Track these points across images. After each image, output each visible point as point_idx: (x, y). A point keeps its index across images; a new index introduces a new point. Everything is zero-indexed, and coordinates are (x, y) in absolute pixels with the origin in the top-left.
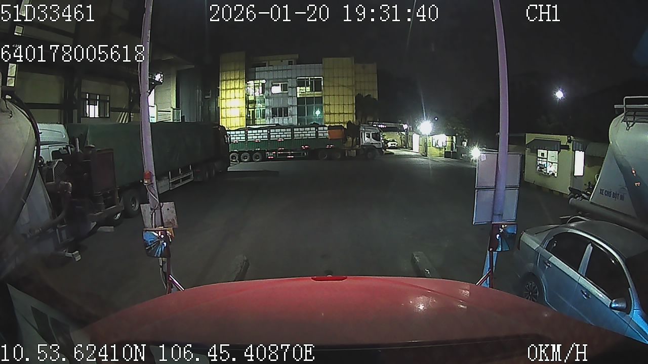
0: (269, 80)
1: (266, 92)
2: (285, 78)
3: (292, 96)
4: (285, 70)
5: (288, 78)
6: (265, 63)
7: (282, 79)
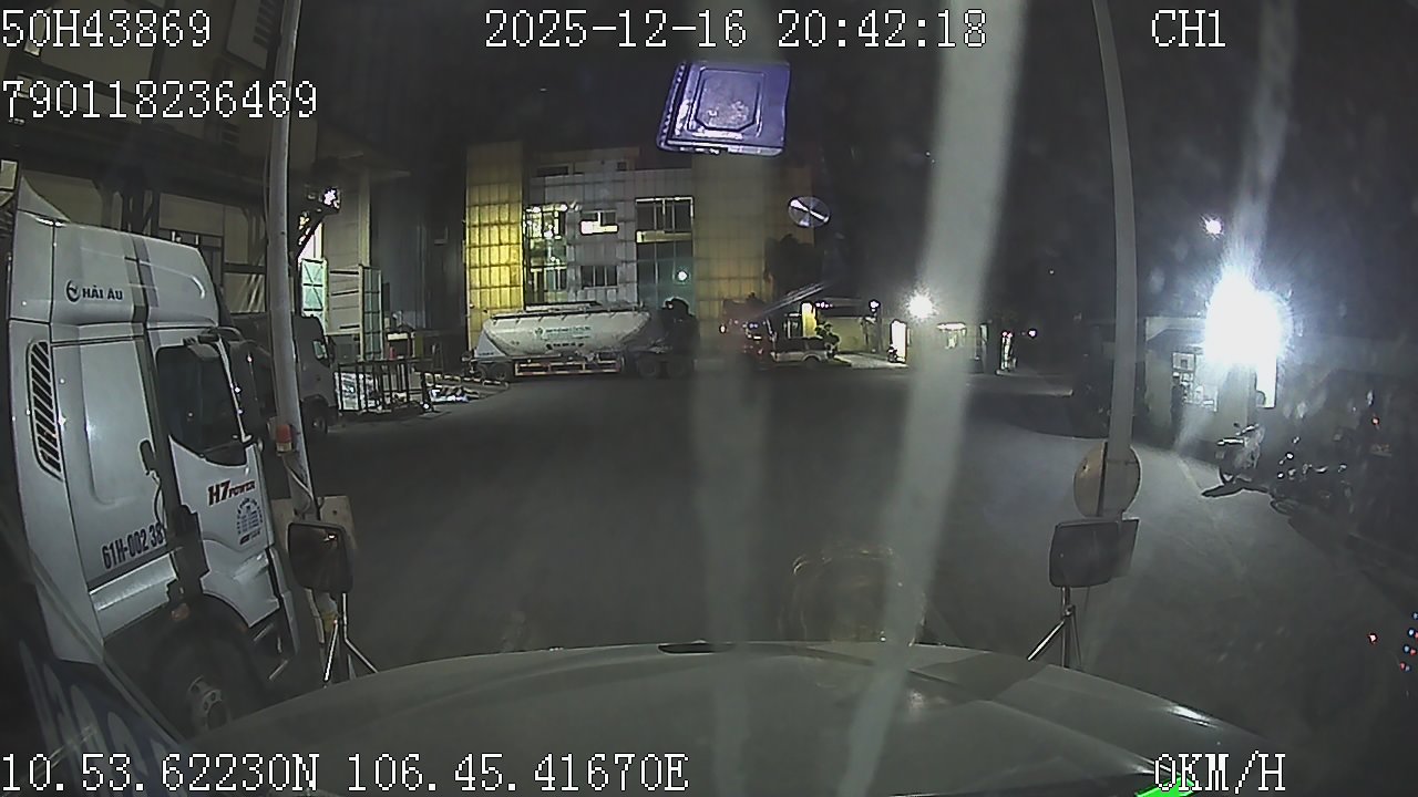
1: (569, 232)
2: (611, 201)
3: (626, 241)
5: (616, 201)
6: (567, 168)
7: (605, 201)
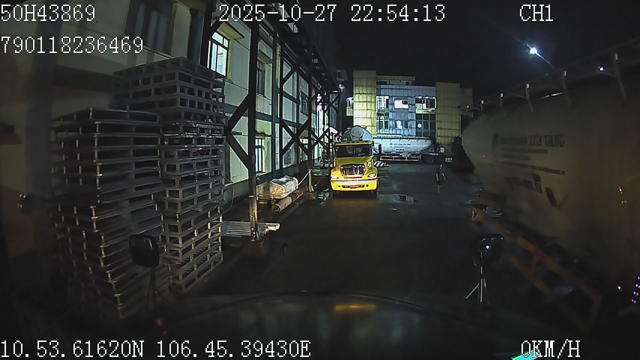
0: (392, 96)
1: (390, 107)
2: (406, 97)
3: (412, 113)
4: (406, 89)
5: (408, 97)
6: (386, 82)
7: (403, 97)
